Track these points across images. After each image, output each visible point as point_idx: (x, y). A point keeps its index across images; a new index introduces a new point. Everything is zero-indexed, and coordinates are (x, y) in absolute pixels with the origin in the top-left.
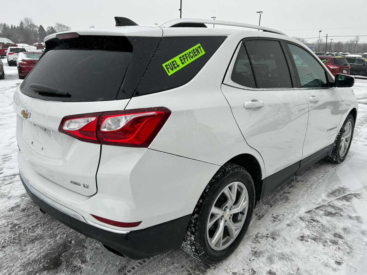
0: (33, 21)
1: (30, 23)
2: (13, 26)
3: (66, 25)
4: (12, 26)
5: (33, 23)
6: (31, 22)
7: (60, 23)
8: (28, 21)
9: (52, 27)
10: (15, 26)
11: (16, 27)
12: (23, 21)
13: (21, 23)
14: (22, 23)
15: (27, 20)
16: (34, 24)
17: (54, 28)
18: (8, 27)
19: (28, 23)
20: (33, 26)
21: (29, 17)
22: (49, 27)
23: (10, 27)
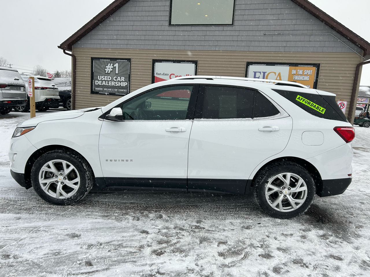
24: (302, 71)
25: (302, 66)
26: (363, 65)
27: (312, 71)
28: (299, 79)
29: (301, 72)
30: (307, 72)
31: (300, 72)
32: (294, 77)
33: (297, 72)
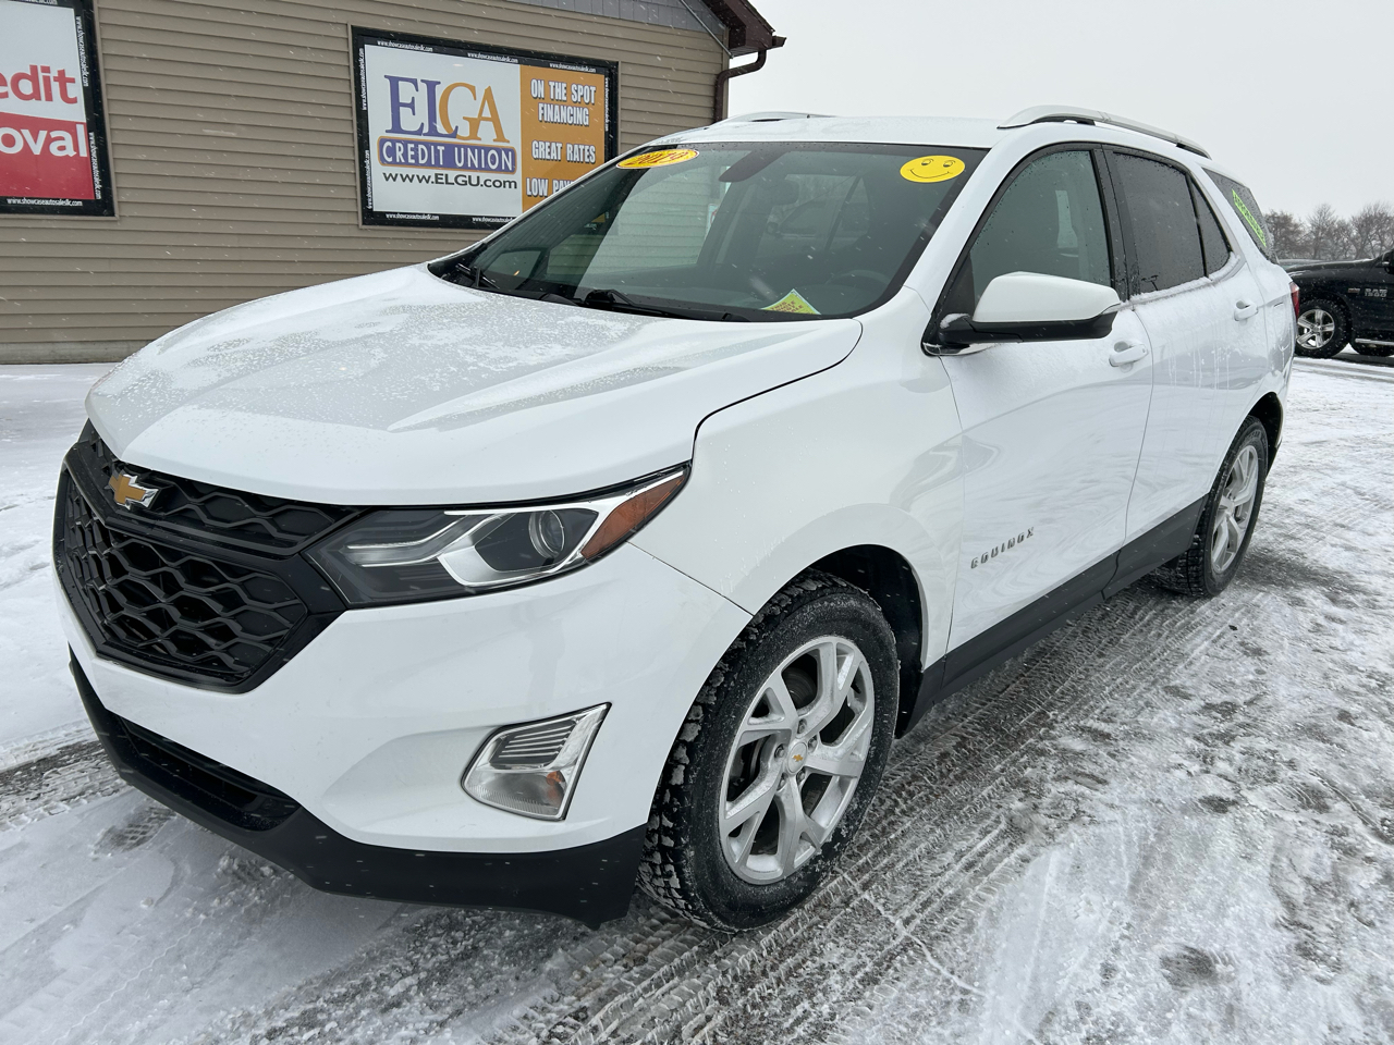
24: (564, 85)
25: (561, 66)
26: (730, 79)
27: (593, 89)
28: (557, 118)
29: (559, 92)
30: (580, 94)
31: (558, 90)
32: (541, 112)
33: (547, 88)
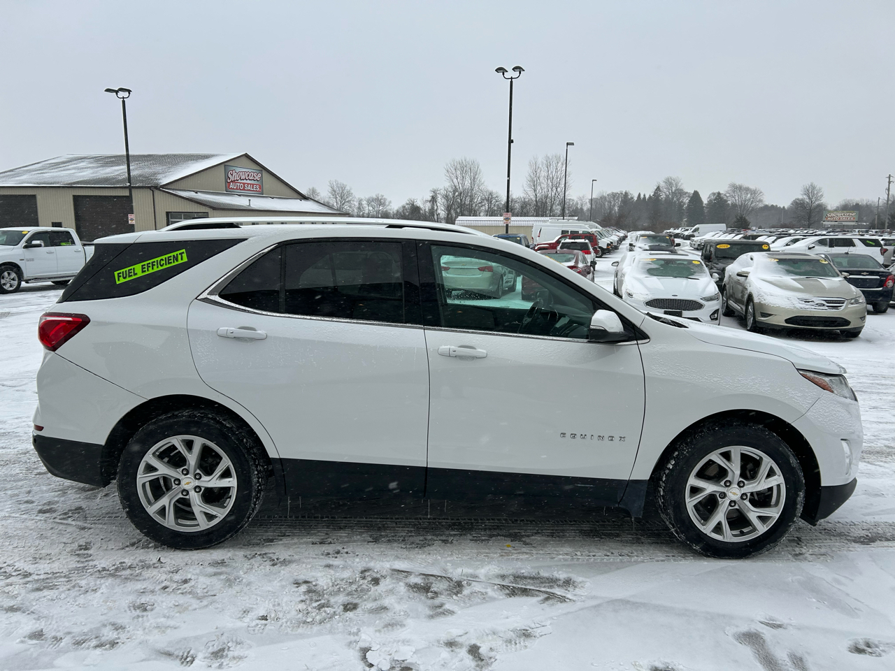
0: (682, 184)
1: (674, 189)
2: (642, 196)
3: (752, 187)
4: (639, 195)
5: (681, 187)
6: (676, 185)
7: (738, 183)
8: (671, 184)
9: (719, 193)
10: (644, 195)
11: (647, 197)
12: (662, 184)
13: (656, 190)
14: (658, 188)
15: (669, 182)
16: (682, 190)
17: (725, 195)
18: (632, 198)
19: (671, 187)
20: (680, 193)
21: (674, 176)
22: (714, 194)
23: (635, 199)
